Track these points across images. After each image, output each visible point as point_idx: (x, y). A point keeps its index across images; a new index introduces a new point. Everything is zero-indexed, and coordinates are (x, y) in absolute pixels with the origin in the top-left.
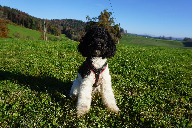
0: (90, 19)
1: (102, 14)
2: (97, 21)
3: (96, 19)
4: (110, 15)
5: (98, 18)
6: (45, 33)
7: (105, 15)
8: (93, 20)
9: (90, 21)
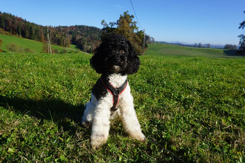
0: (106, 25)
1: (121, 18)
2: (115, 26)
3: (114, 24)
4: (132, 18)
5: (116, 23)
6: (49, 44)
7: (125, 19)
8: (110, 26)
9: (107, 27)
